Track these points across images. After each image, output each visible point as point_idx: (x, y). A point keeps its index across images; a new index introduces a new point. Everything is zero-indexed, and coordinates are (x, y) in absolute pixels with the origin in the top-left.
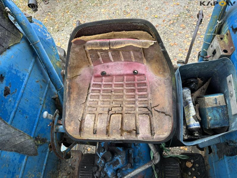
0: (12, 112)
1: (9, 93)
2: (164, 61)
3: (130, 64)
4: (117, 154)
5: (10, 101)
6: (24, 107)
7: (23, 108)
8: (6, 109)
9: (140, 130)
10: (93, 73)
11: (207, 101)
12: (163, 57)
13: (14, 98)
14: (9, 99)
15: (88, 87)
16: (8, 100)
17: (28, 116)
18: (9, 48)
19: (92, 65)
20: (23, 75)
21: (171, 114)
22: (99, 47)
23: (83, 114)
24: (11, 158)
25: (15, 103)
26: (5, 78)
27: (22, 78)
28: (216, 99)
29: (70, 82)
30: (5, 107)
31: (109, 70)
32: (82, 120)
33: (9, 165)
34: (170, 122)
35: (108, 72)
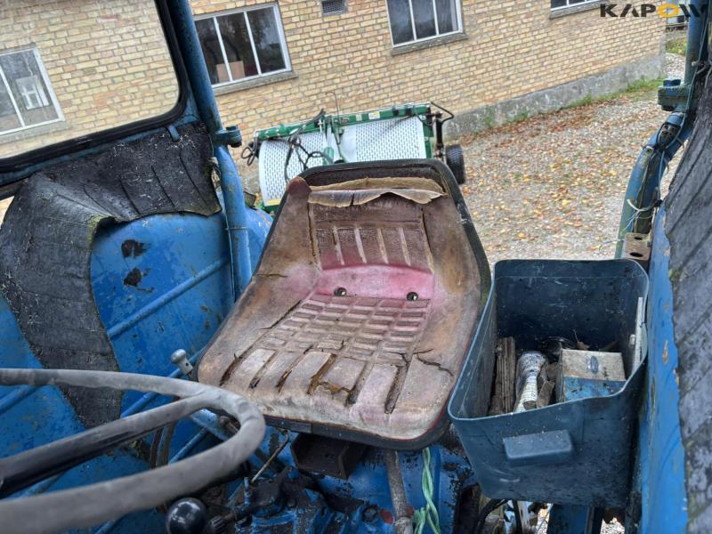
0: (118, 322)
1: (135, 285)
2: (467, 248)
3: (403, 274)
4: (296, 504)
5: (129, 300)
6: (148, 335)
7: (145, 335)
8: (112, 308)
9: (361, 394)
10: (317, 285)
11: (567, 361)
12: (464, 238)
13: (138, 300)
14: (130, 294)
15: (292, 306)
16: (126, 296)
17: (144, 361)
18: (182, 213)
19: (319, 265)
20: (183, 274)
21: (455, 368)
22: (333, 203)
23: (251, 347)
24: (53, 416)
25: (134, 311)
26: (144, 254)
27: (177, 277)
28: (594, 358)
29: (257, 283)
30: (112, 303)
31: (355, 285)
32: (241, 358)
33: (39, 427)
34: (444, 385)
35: (351, 288)
